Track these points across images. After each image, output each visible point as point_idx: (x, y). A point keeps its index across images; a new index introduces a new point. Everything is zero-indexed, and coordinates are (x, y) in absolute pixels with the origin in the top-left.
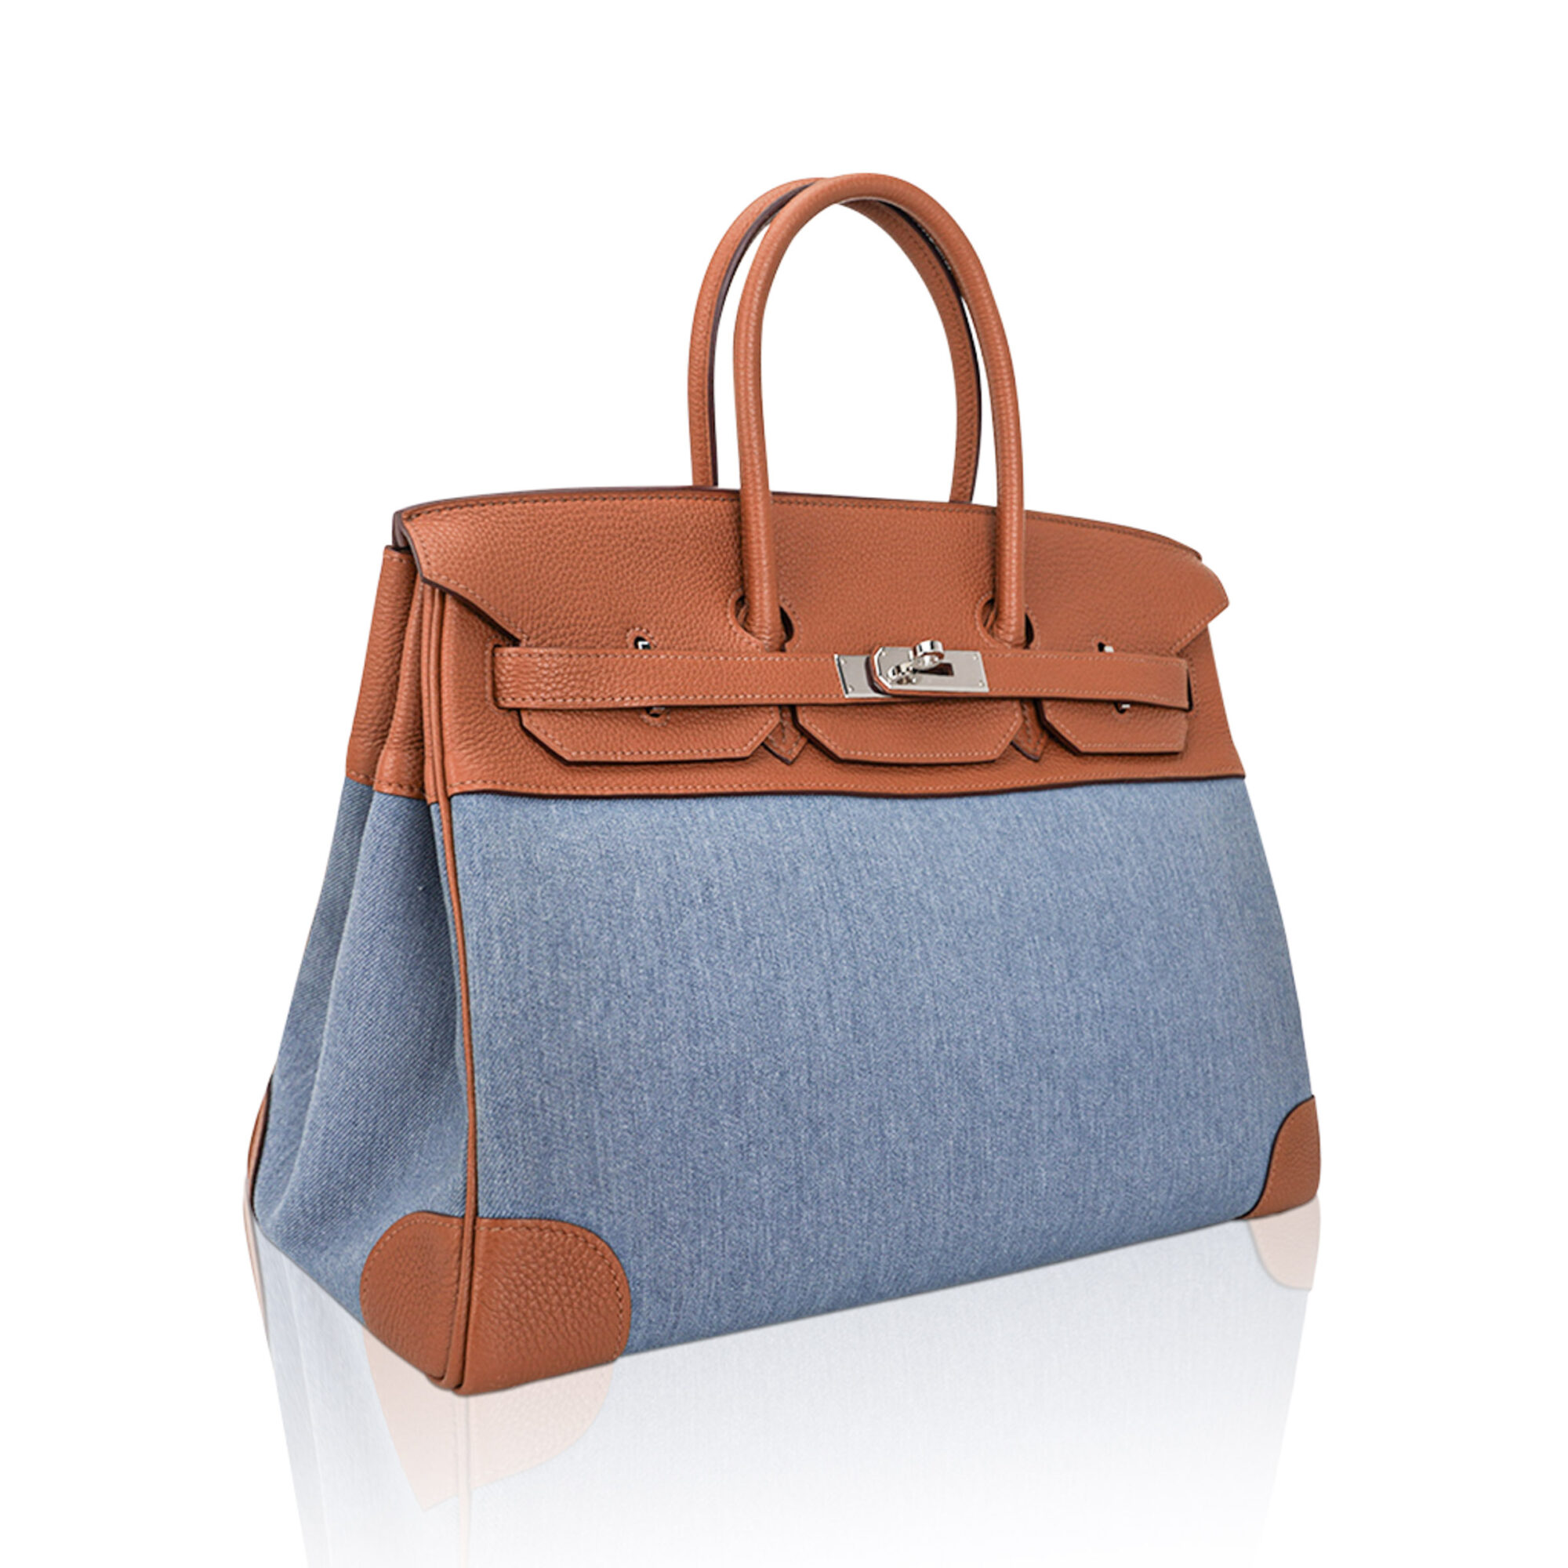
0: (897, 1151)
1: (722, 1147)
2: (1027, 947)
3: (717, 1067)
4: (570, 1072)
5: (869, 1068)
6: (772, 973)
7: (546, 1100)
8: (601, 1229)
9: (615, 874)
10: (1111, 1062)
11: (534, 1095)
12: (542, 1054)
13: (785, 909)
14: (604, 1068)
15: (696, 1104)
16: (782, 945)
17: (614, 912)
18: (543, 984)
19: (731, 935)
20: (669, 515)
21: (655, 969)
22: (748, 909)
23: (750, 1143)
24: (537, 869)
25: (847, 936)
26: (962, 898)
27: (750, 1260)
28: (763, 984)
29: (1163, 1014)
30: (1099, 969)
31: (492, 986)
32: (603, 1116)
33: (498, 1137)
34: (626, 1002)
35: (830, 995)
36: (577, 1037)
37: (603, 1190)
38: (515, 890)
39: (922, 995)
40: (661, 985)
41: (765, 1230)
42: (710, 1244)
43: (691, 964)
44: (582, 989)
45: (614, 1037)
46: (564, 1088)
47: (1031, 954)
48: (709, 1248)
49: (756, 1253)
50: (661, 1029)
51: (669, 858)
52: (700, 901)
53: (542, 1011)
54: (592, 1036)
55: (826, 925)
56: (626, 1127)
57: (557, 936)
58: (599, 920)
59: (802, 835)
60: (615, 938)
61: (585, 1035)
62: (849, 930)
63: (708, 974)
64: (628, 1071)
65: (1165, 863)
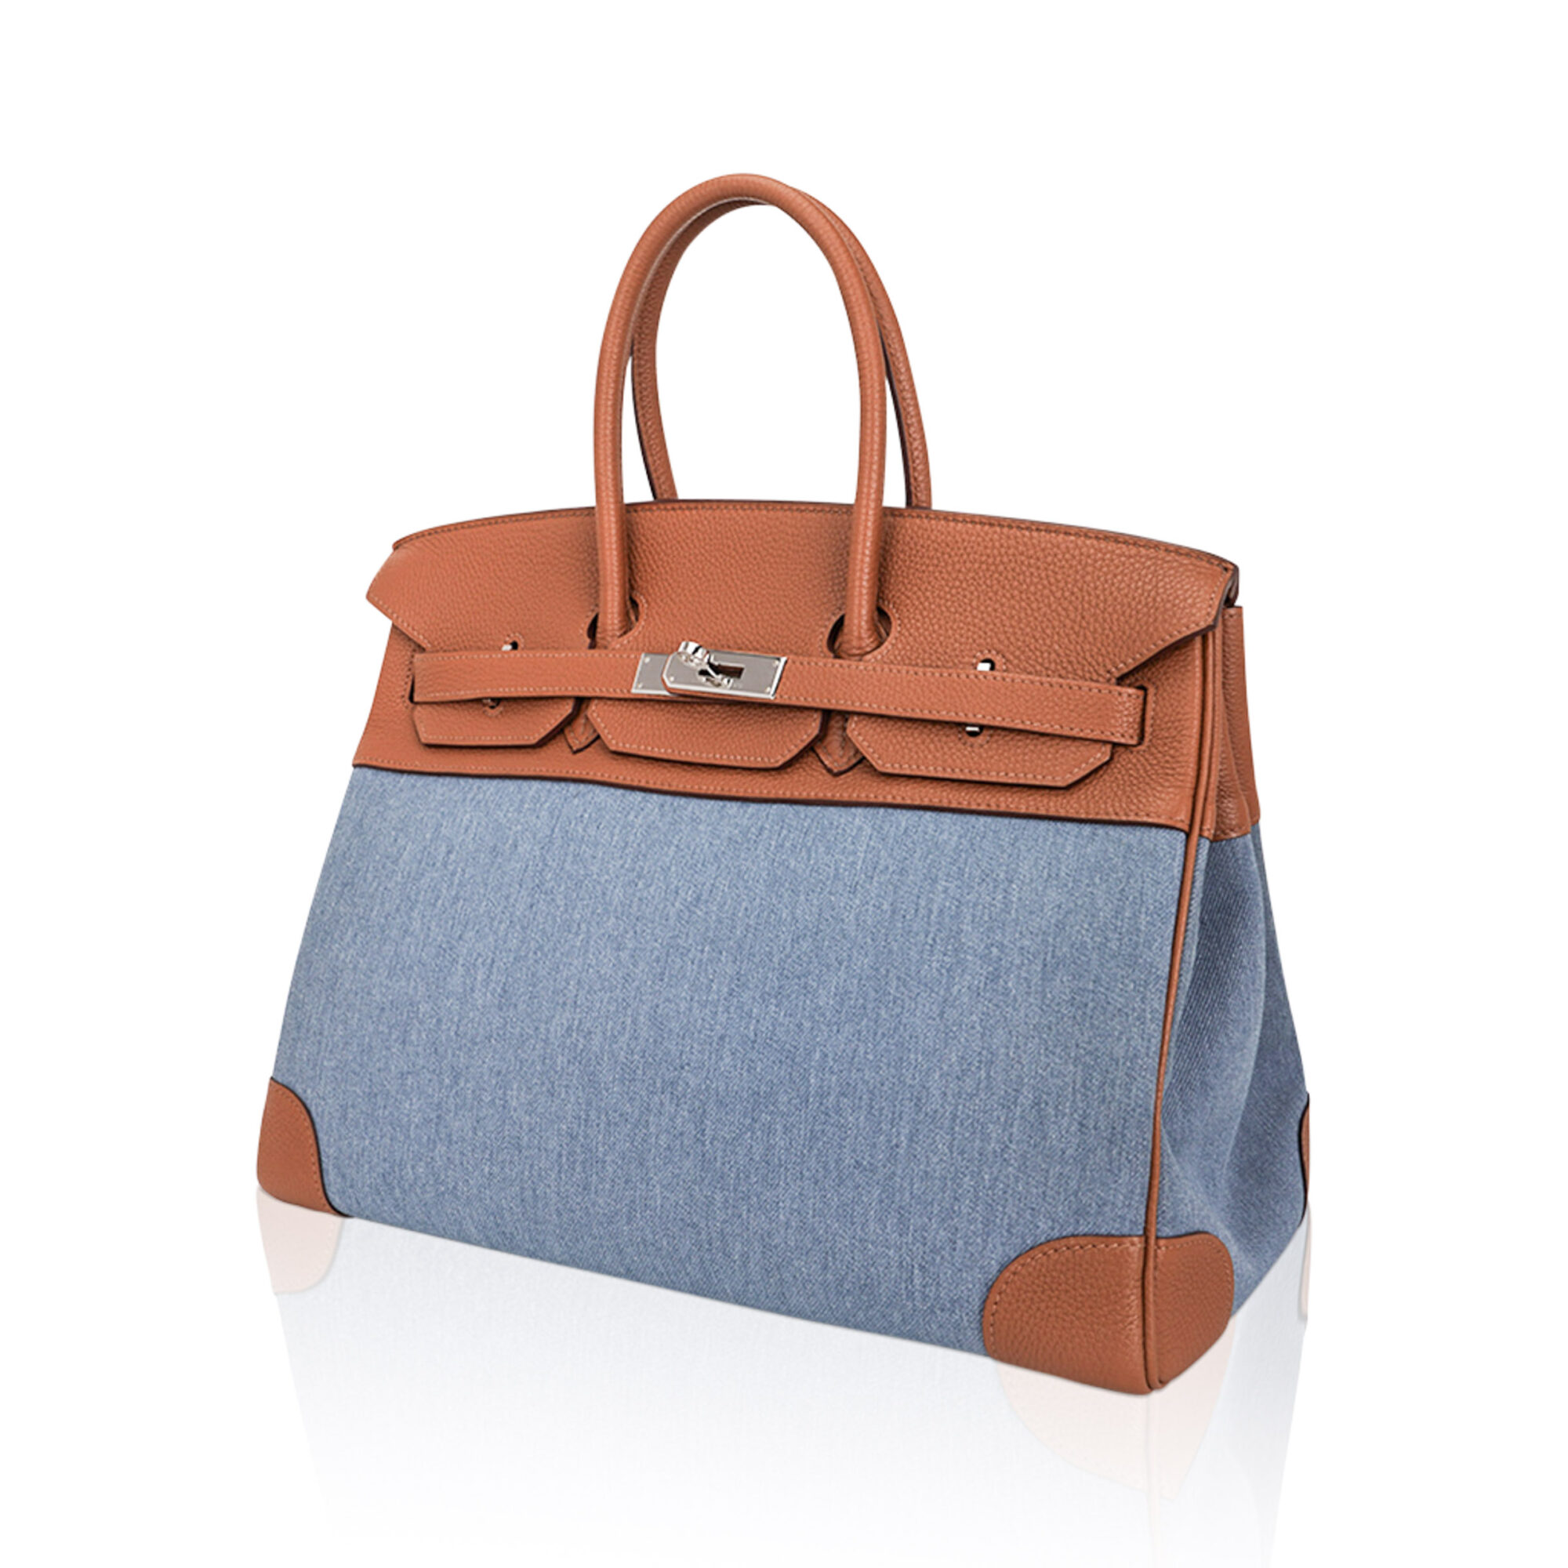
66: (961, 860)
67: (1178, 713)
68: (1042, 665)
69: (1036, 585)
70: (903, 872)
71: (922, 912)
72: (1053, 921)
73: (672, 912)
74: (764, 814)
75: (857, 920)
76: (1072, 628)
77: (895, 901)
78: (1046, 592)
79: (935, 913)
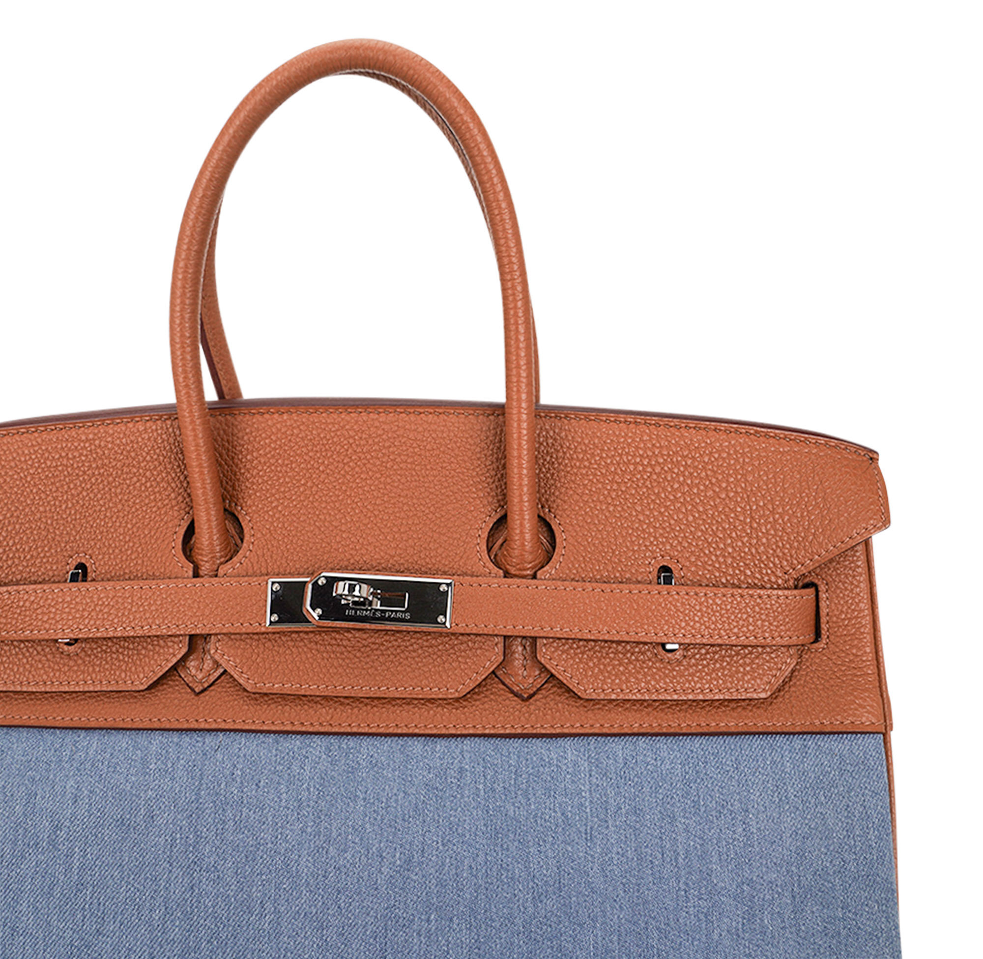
20: (124, 441)
67: (854, 610)
68: (719, 570)
69: (697, 485)
72: (793, 848)
74: (458, 751)
76: (744, 530)
78: (710, 493)
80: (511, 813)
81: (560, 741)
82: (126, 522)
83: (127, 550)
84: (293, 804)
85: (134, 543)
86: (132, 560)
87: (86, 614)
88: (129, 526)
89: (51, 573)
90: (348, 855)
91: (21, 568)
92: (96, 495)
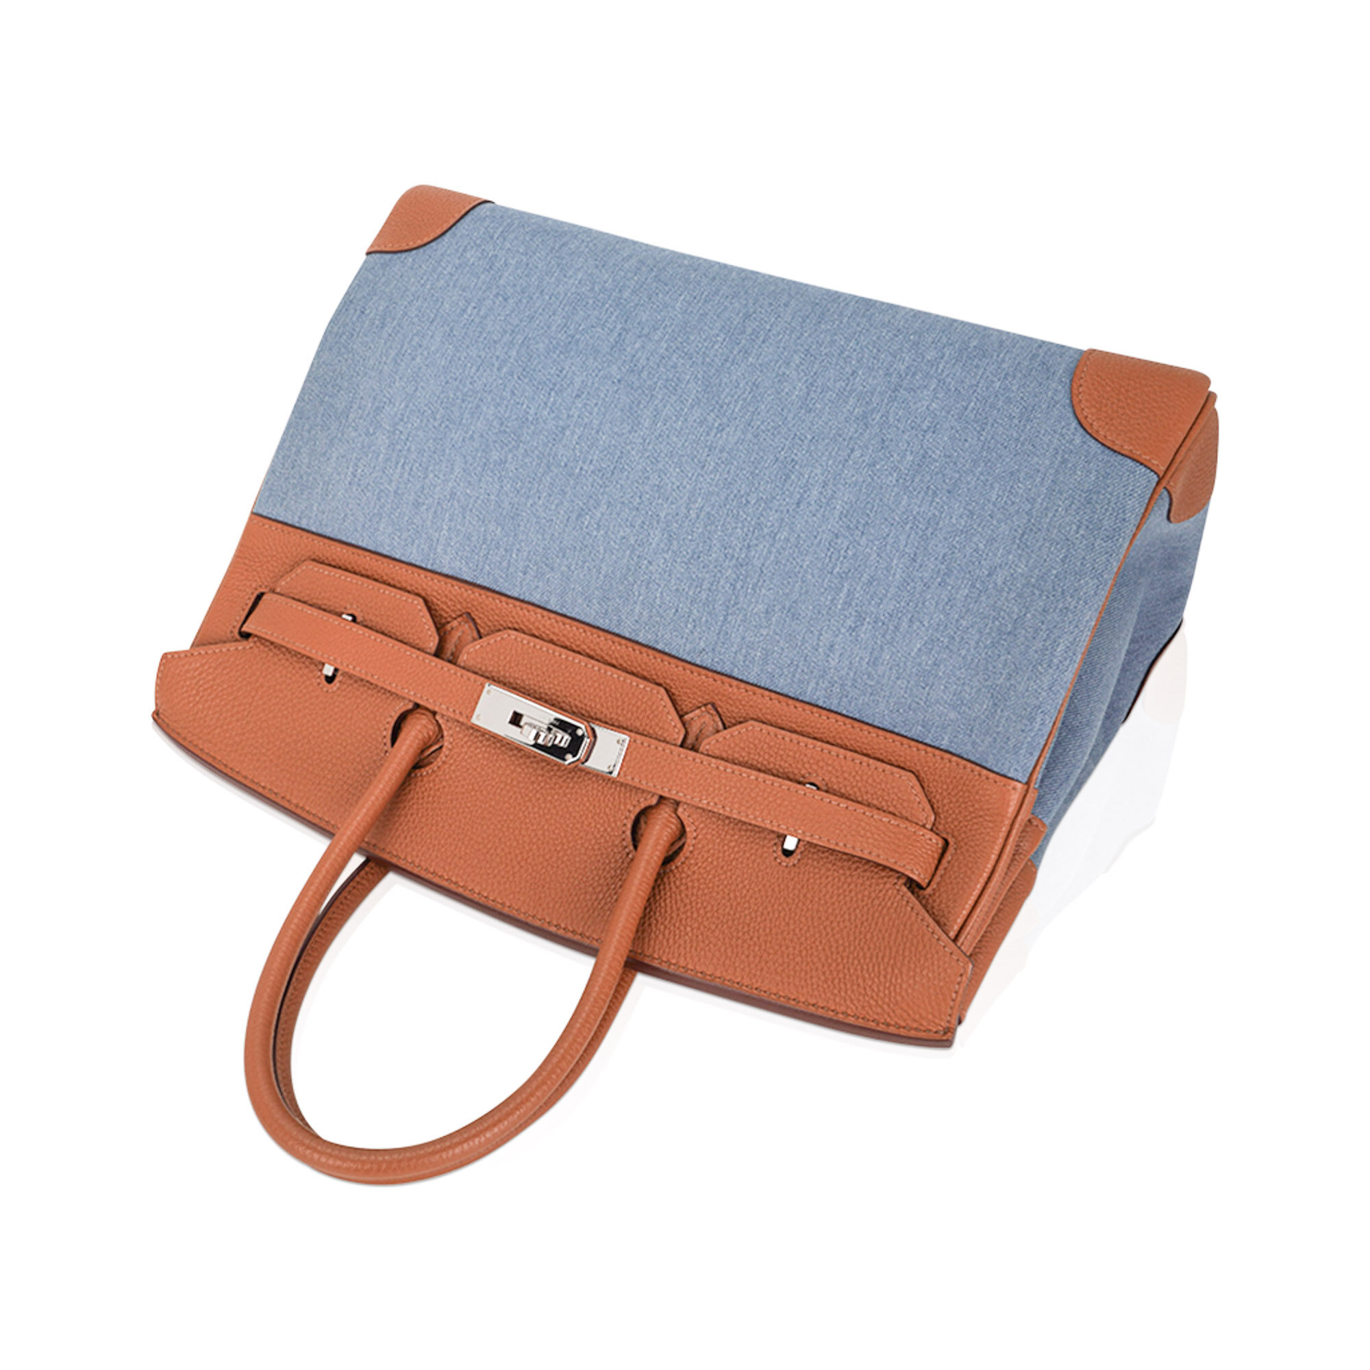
0: (802, 374)
1: (950, 438)
2: (592, 467)
3: (926, 493)
4: (1045, 539)
5: (793, 438)
6: (839, 541)
7: (1074, 527)
8: (1076, 428)
9: (928, 668)
10: (569, 352)
11: (1083, 536)
12: (1062, 561)
13: (797, 585)
14: (1016, 530)
15: (957, 475)
16: (817, 559)
17: (946, 640)
18: (1036, 610)
19: (858, 584)
21: (936, 584)
22: (829, 598)
23: (925, 431)
24: (992, 697)
25: (755, 542)
26: (628, 530)
27: (964, 358)
28: (852, 535)
29: (493, 365)
30: (532, 423)
31: (1077, 626)
32: (1034, 500)
33: (1124, 520)
34: (974, 570)
35: (798, 504)
36: (1028, 562)
37: (1061, 452)
38: (1021, 689)
39: (715, 470)
40: (939, 571)
41: (943, 371)
42: (993, 382)
43: (904, 575)
44: (1005, 594)
45: (998, 549)
46: (1055, 531)
47: (591, 461)
48: (995, 379)
49: (957, 360)
50: (957, 539)
51: (874, 663)
52: (868, 620)
53: (1047, 591)
54: (1014, 556)
55: (768, 558)
56: (1020, 485)
57: (1005, 640)
58: (963, 638)
59: (743, 638)
60: (957, 621)
61: (1020, 560)
62: (749, 546)
63: (895, 562)
64: (999, 521)
65: (406, 475)
66: (378, 507)
70: (417, 505)
71: (407, 468)
72: (334, 449)
73: (603, 508)
75: (452, 469)
77: (424, 478)
79: (400, 464)
80: (499, 529)
81: (451, 573)
82: (731, 877)
83: (738, 852)
84: (653, 586)
85: (729, 855)
86: (736, 841)
87: (779, 802)
88: (729, 874)
89: (815, 857)
90: (622, 533)
91: (841, 872)
92: (750, 913)
